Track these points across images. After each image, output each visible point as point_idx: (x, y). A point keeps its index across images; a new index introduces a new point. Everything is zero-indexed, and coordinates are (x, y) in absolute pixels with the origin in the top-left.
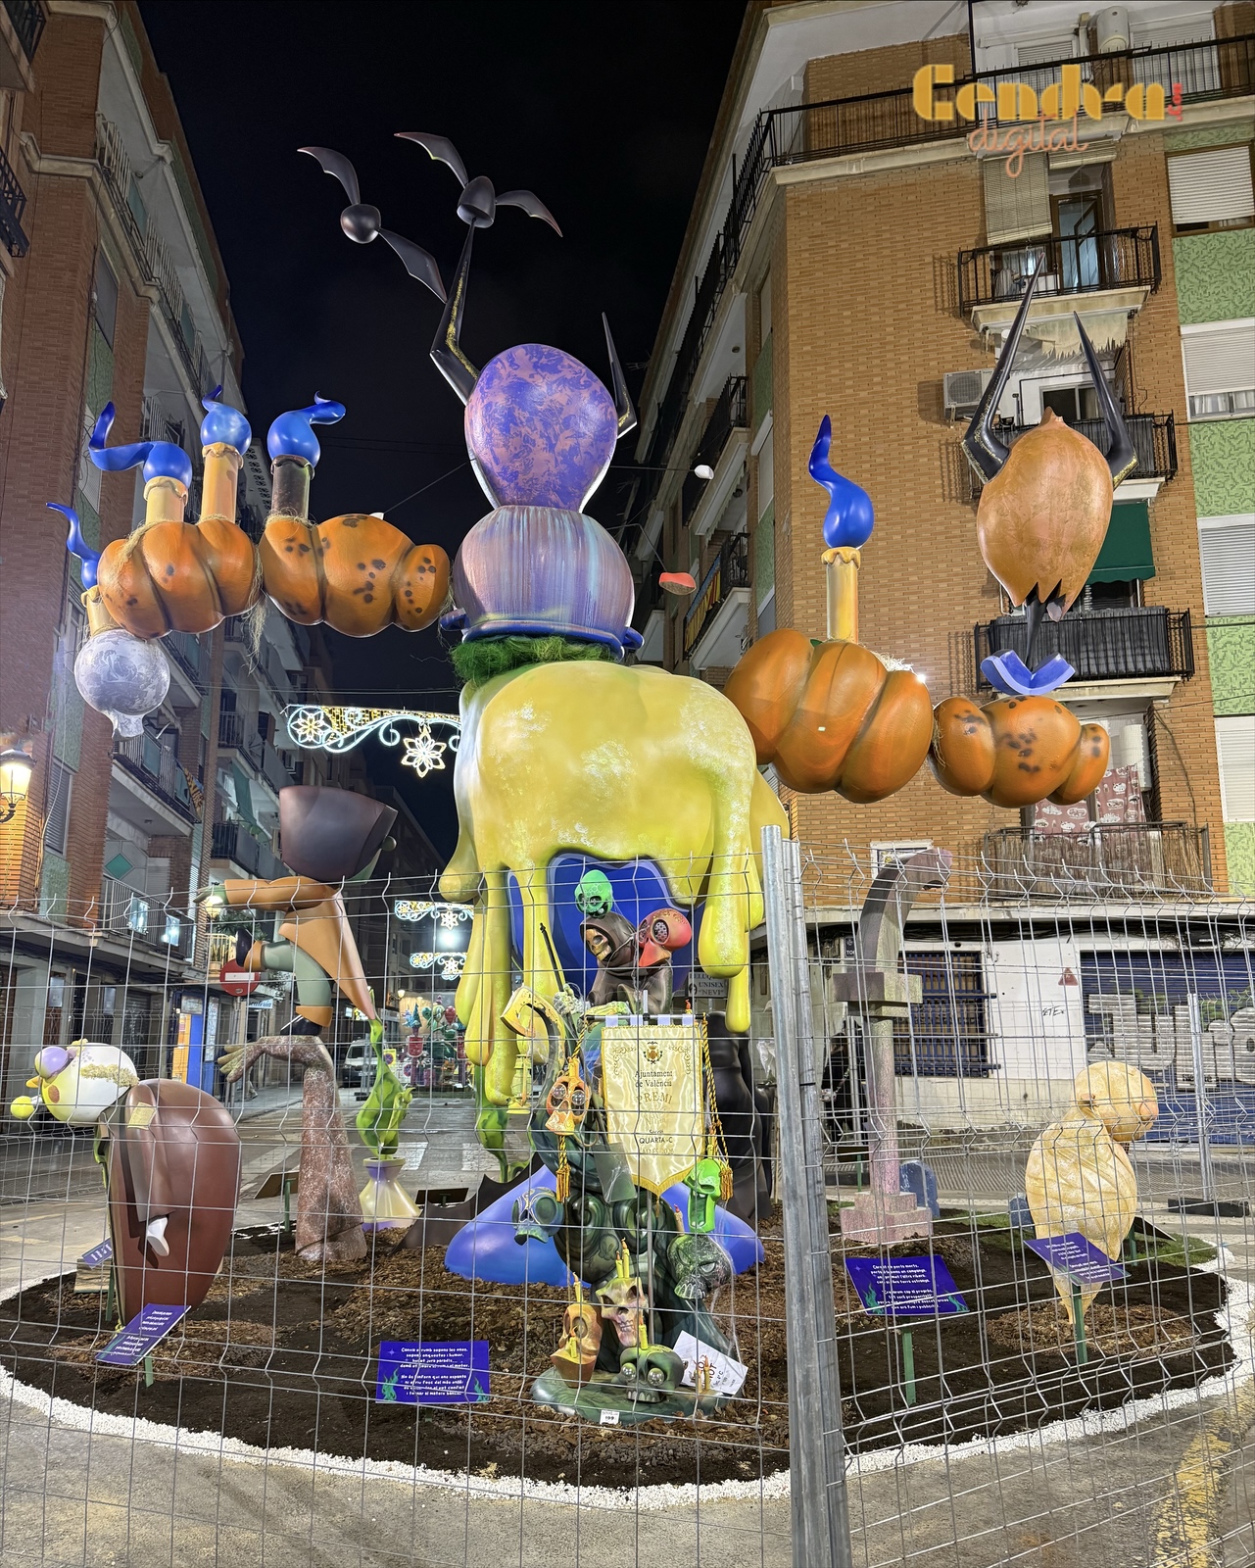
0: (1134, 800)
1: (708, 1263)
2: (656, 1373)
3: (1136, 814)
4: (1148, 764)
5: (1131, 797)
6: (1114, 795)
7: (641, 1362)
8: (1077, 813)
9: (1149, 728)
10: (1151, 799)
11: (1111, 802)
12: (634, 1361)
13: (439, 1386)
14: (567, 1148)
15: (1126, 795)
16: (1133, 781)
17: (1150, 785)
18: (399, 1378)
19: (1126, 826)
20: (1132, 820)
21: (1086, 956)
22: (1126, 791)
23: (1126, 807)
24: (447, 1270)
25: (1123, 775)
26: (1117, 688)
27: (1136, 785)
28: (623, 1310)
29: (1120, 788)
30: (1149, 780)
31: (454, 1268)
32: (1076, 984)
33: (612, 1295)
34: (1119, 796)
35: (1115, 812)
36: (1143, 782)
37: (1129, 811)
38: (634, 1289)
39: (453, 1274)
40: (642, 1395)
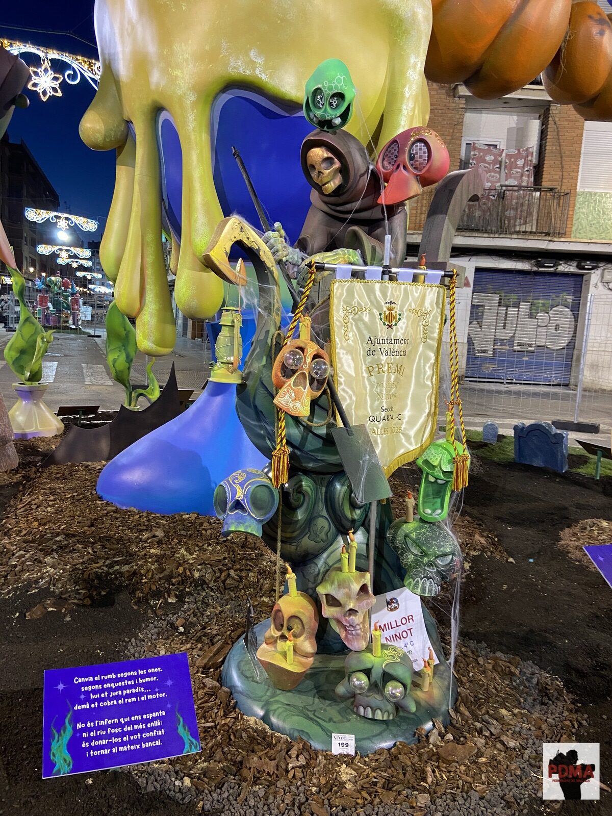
0: (527, 171)
1: (445, 555)
2: (395, 688)
3: (527, 180)
4: (538, 148)
5: (526, 169)
6: (516, 167)
7: (376, 674)
8: (493, 177)
9: (544, 124)
10: (538, 171)
11: (514, 171)
12: (368, 672)
13: (130, 733)
14: (287, 426)
15: (523, 167)
16: (530, 158)
17: (537, 163)
18: (74, 728)
19: (520, 187)
20: (524, 184)
21: (478, 270)
22: (524, 164)
23: (522, 175)
24: (100, 498)
25: (524, 154)
26: (532, 91)
27: (531, 161)
28: (352, 611)
29: (520, 162)
30: (537, 160)
31: (108, 498)
32: (470, 286)
33: (339, 595)
34: (519, 168)
35: (515, 178)
36: (535, 161)
37: (524, 178)
38: (364, 588)
39: (107, 503)
40: (378, 712)
